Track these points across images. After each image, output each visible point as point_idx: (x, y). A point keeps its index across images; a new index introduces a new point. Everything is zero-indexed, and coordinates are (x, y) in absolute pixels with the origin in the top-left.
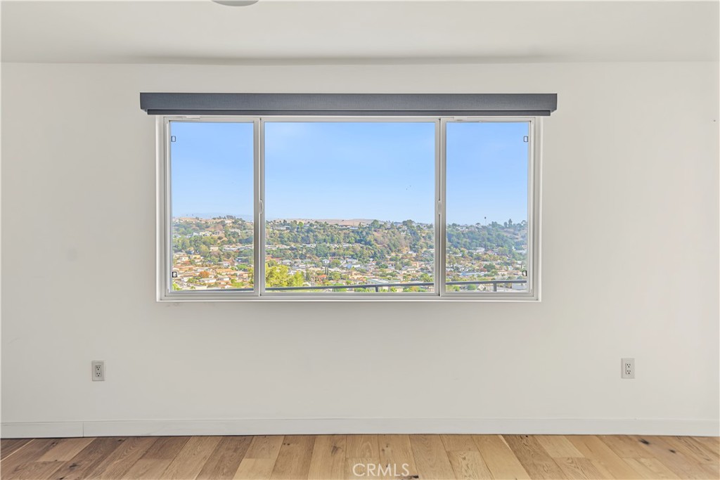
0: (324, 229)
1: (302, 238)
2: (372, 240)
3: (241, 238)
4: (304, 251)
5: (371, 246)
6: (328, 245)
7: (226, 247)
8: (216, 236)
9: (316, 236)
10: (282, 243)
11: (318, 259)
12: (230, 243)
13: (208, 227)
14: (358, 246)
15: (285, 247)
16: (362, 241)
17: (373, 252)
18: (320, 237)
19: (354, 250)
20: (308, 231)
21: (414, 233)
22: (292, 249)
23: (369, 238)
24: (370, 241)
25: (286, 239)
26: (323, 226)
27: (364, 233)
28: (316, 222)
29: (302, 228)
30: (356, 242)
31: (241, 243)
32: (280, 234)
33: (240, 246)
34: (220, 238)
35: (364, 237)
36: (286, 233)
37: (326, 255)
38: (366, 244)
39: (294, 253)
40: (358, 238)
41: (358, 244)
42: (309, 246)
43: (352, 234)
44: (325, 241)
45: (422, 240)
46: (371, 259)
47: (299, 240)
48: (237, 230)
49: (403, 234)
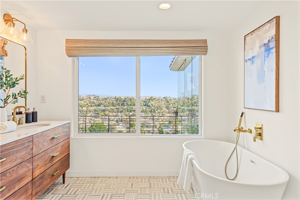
0: (131, 100)
1: (122, 104)
2: (150, 105)
3: (96, 104)
4: (122, 109)
5: (150, 107)
6: (132, 107)
7: (89, 108)
8: (86, 103)
9: (127, 103)
10: (113, 106)
11: (128, 113)
12: (91, 106)
13: (83, 100)
14: (144, 108)
15: (114, 108)
16: (146, 105)
17: (150, 110)
18: (129, 103)
19: (143, 109)
20: (124, 101)
21: (168, 102)
22: (117, 109)
23: (150, 104)
24: (149, 105)
25: (115, 104)
26: (130, 99)
27: (147, 102)
28: (127, 97)
29: (121, 100)
30: (144, 105)
31: (96, 106)
32: (113, 102)
33: (95, 107)
34: (87, 104)
35: (147, 104)
36: (115, 102)
37: (131, 111)
38: (148, 106)
39: (118, 110)
40: (145, 104)
41: (144, 107)
42: (124, 107)
43: (142, 102)
44: (131, 105)
45: (171, 105)
46: (150, 113)
47: (120, 105)
48: (95, 101)
49: (163, 102)
